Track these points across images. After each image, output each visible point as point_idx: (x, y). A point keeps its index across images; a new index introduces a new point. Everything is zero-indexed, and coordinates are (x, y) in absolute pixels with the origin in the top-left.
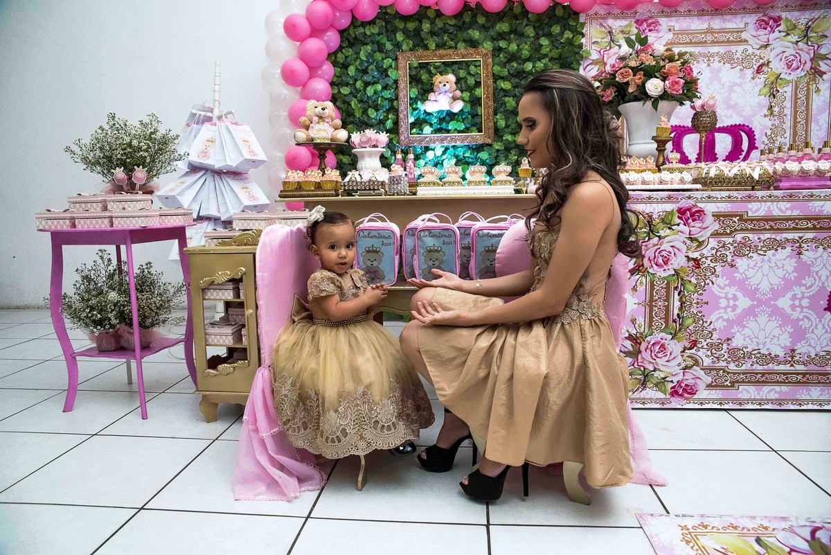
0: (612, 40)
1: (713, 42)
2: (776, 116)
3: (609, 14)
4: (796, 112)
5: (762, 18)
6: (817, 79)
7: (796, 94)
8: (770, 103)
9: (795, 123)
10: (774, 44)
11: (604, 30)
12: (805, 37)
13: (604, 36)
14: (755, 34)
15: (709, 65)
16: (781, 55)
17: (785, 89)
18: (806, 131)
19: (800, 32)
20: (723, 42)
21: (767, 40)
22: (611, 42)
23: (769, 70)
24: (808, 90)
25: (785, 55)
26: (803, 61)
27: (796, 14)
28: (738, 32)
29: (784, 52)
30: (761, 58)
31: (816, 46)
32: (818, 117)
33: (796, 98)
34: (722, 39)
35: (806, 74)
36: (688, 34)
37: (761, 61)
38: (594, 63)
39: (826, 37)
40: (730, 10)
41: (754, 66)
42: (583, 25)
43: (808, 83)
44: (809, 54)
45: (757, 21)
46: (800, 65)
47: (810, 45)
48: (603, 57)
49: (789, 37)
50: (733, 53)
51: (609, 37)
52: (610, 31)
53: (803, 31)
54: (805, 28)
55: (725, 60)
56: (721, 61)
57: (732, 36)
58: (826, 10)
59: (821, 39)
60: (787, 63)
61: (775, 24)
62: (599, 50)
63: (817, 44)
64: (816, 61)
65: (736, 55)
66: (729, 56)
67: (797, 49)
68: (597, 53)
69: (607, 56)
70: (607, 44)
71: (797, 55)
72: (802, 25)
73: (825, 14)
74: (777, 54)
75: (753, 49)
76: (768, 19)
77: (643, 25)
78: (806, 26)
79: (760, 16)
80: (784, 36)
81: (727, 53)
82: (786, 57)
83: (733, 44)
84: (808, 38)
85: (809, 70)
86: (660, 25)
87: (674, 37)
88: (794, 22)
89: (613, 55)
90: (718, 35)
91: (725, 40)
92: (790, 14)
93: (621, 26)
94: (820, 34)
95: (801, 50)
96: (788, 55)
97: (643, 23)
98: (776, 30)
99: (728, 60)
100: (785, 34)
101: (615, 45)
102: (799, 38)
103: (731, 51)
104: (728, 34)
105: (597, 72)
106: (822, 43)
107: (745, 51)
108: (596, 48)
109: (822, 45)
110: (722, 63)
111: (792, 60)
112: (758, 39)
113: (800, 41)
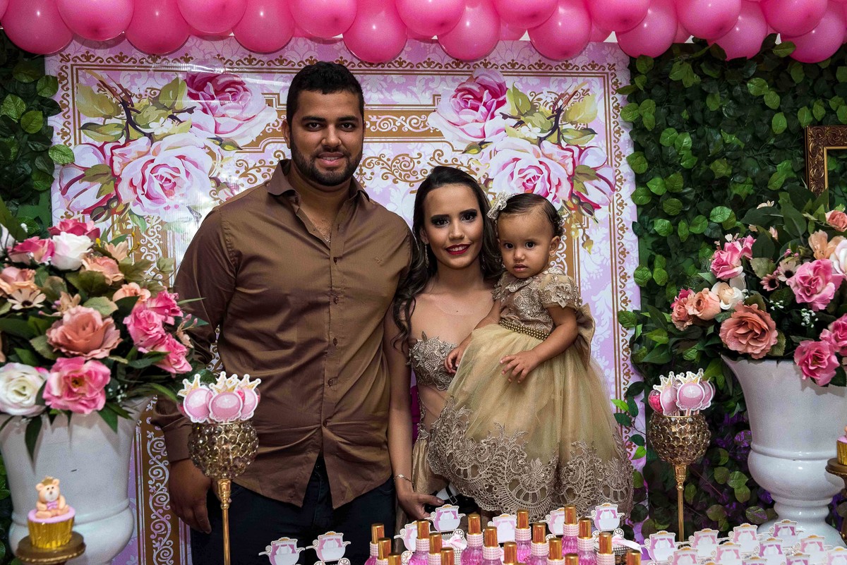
0: (131, 122)
3: (121, 59)
5: (468, 86)
6: (584, 218)
10: (496, 142)
11: (110, 95)
12: (553, 130)
13: (111, 111)
14: (455, 118)
16: (512, 165)
19: (543, 120)
20: (390, 134)
21: (480, 134)
22: (130, 127)
24: (569, 241)
25: (519, 165)
26: (555, 182)
27: (533, 81)
28: (419, 113)
29: (516, 160)
31: (576, 150)
32: (594, 298)
34: (386, 127)
35: (562, 209)
38: (89, 175)
39: (593, 132)
40: (400, 64)
42: (54, 83)
43: (567, 227)
44: (564, 166)
45: (458, 91)
46: (550, 189)
47: (565, 148)
48: (112, 161)
49: (523, 129)
50: (411, 159)
51: (123, 114)
52: (126, 100)
53: (548, 119)
54: (553, 113)
55: (397, 174)
56: (389, 175)
57: (408, 121)
58: (587, 78)
59: (583, 136)
60: (524, 184)
61: (493, 99)
62: (99, 144)
63: (577, 146)
64: (578, 182)
65: (419, 162)
66: (405, 166)
67: (541, 154)
68: (95, 153)
69: (121, 160)
70: (119, 132)
71: (542, 167)
72: (546, 106)
73: (585, 87)
74: (502, 164)
75: (453, 150)
76: (479, 88)
77: (205, 89)
78: (554, 107)
79: (463, 81)
80: (514, 127)
81: (400, 158)
82: (521, 171)
83: (412, 140)
84: (559, 133)
85: (566, 199)
86: (245, 90)
87: (279, 120)
88: (531, 99)
89: (135, 159)
90: (378, 118)
91: (394, 130)
92: (521, 81)
93: (152, 89)
94: (581, 126)
95: (549, 157)
96: (525, 168)
97: (205, 85)
98: (497, 112)
99: (403, 173)
100: (514, 122)
101: (139, 134)
102: (543, 131)
103: (407, 155)
104: (399, 117)
105: (97, 198)
106: (586, 145)
107: (438, 155)
108: (91, 141)
109: (586, 149)
110: (390, 181)
111: (534, 178)
112: (463, 130)
113: (545, 138)
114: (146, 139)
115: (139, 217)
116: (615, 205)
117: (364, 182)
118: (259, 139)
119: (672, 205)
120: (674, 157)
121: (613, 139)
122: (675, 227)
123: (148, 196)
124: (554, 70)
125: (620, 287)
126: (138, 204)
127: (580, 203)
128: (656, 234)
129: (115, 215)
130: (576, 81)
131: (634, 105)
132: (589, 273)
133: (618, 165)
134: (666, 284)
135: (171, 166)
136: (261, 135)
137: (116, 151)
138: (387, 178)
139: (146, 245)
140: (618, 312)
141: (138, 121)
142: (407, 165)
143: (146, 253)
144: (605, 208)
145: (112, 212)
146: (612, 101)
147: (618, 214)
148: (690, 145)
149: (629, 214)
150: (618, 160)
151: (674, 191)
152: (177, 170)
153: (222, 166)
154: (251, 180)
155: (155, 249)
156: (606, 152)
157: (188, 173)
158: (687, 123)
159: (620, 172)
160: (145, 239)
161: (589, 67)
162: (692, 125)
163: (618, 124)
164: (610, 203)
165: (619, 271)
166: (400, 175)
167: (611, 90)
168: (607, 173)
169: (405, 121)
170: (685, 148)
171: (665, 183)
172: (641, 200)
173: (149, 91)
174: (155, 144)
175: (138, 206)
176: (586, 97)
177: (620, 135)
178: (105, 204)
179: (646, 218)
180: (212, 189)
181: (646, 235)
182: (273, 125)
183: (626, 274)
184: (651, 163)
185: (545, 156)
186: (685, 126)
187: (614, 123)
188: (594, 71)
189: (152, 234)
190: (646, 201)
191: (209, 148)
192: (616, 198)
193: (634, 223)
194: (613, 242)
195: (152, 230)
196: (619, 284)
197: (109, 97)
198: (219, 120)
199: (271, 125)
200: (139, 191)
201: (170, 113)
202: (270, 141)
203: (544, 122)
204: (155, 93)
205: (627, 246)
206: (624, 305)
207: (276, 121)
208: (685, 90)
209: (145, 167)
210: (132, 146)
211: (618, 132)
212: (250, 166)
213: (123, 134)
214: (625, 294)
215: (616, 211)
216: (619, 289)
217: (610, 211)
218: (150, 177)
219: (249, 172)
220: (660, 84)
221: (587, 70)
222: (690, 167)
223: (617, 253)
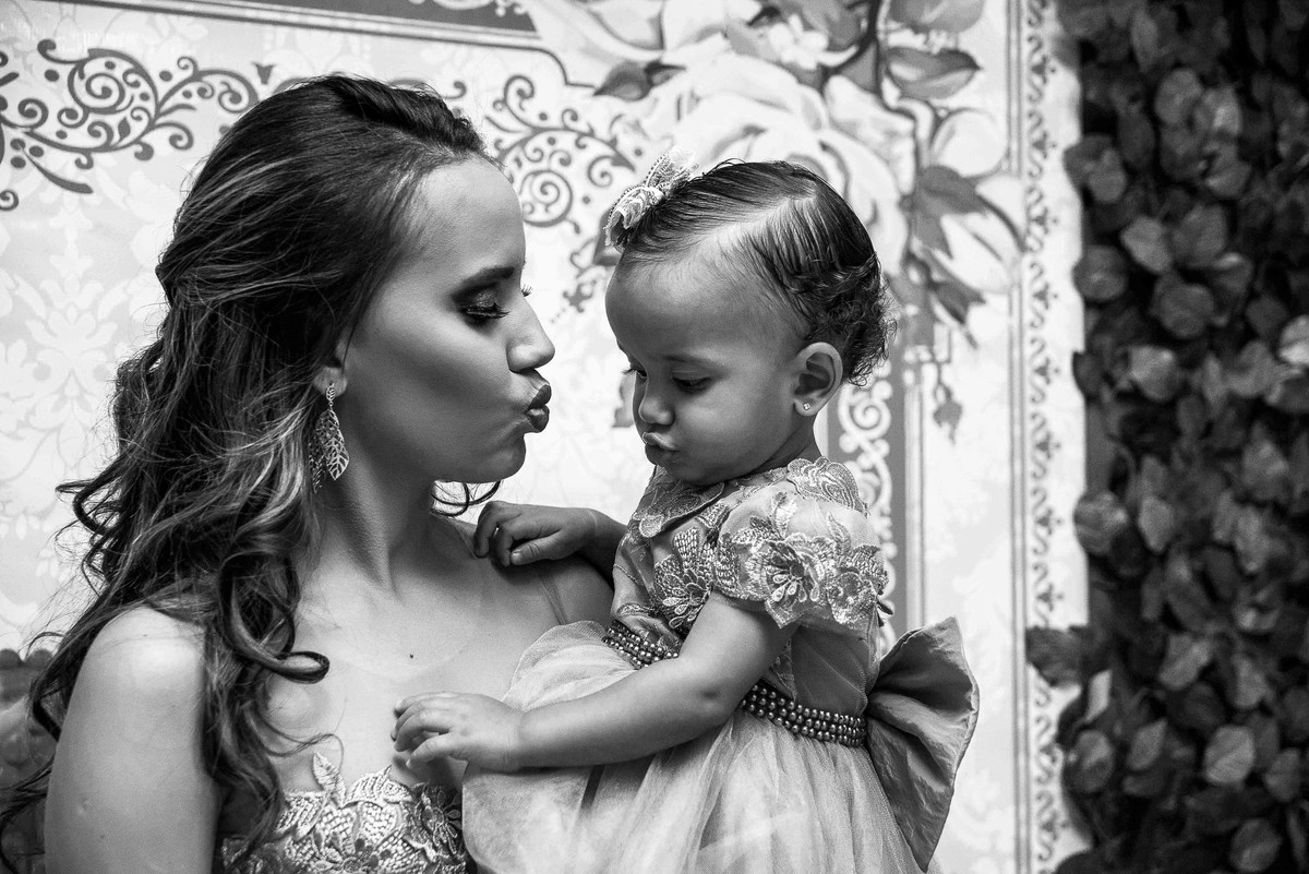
6: (940, 332)
7: (837, 428)
10: (698, 67)
12: (862, 45)
19: (833, 11)
21: (648, 35)
24: (897, 403)
25: (762, 150)
26: (862, 210)
29: (753, 131)
30: (620, 161)
31: (924, 116)
39: (971, 64)
41: (579, 212)
44: (888, 162)
47: (892, 102)
49: (777, 33)
53: (850, 8)
59: (943, 73)
63: (927, 102)
64: (928, 217)
67: (825, 120)
74: (711, 141)
75: (567, 83)
80: (750, 24)
84: (879, 59)
94: (940, 42)
95: (848, 130)
100: (753, 8)
102: (833, 47)
106: (953, 104)
107: (521, 93)
109: (951, 113)
112: (597, 17)
113: (837, 70)
116: (1027, 295)
120: (1190, 159)
121: (1027, 90)
122: (1190, 373)
125: (1035, 551)
128: (1134, 395)
132: (951, 507)
133: (1036, 171)
134: (1168, 546)
140: (1026, 632)
144: (997, 303)
147: (1032, 324)
148: (1235, 128)
149: (1064, 325)
150: (1038, 157)
151: (1193, 265)
156: (1005, 130)
158: (1222, 60)
159: (1041, 196)
162: (1235, 68)
163: (1041, 45)
164: (1012, 289)
165: (1031, 501)
168: (1001, 192)
170: (1222, 135)
171: (1170, 238)
172: (1100, 286)
177: (1045, 81)
179: (1106, 341)
181: (1107, 395)
183: (1050, 511)
184: (1131, 173)
185: (836, 125)
186: (1221, 70)
187: (1030, 40)
190: (1113, 287)
192: (1028, 275)
193: (1076, 358)
194: (1017, 412)
196: (1031, 541)
203: (836, 17)
205: (1056, 426)
206: (1043, 607)
211: (1039, 69)
214: (1046, 573)
215: (1028, 315)
216: (1031, 558)
217: (1011, 313)
222: (1232, 192)
223: (1029, 446)
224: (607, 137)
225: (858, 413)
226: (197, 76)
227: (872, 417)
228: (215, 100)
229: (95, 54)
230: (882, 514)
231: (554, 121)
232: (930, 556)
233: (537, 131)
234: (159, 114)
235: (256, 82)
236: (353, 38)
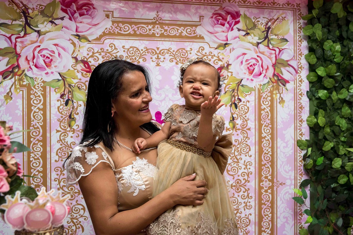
0: (27, 24)
1: (162, 36)
2: (239, 129)
4: (260, 125)
5: (220, 12)
6: (280, 88)
7: (260, 105)
8: (232, 114)
9: (261, 138)
10: (234, 44)
11: (15, 8)
12: (265, 38)
13: (16, 16)
14: (211, 30)
15: (158, 65)
16: (242, 57)
17: (248, 98)
18: (272, 148)
19: (260, 33)
20: (175, 37)
21: (225, 39)
22: (27, 26)
23: (229, 74)
24: (272, 100)
25: (246, 57)
26: (265, 67)
27: (255, 11)
28: (191, 26)
29: (245, 54)
30: (220, 60)
31: (277, 50)
32: (284, 132)
33: (260, 110)
34: (173, 33)
35: (268, 82)
36: (131, 23)
37: (220, 64)
39: (287, 41)
43: (271, 92)
44: (271, 58)
45: (214, 14)
46: (262, 71)
47: (271, 48)
48: (15, 45)
49: (249, 37)
50: (187, 51)
51: (23, 19)
52: (25, 10)
53: (263, 32)
54: (265, 29)
55: (178, 59)
56: (174, 60)
57: (185, 30)
58: (284, 11)
59: (281, 42)
60: (248, 68)
61: (233, 20)
62: (8, 35)
63: (278, 48)
64: (278, 68)
65: (190, 53)
66: (183, 55)
67: (258, 51)
68: (6, 40)
69: (21, 45)
70: (20, 29)
71: (259, 59)
72: (261, 25)
73: (284, 16)
74: (237, 56)
75: (210, 47)
76: (225, 14)
77: (71, 7)
78: (266, 26)
79: (217, 9)
80: (244, 36)
81: (180, 50)
82: (247, 61)
83: (187, 41)
84: (269, 41)
85: (271, 77)
86: (94, 8)
87: (113, 26)
88: (253, 21)
89: (29, 45)
90: (168, 28)
91: (177, 35)
92: (248, 11)
93: (41, 5)
94: (280, 37)
95: (262, 53)
96: (249, 58)
97: (71, 4)
98: (235, 27)
99: (181, 59)
100: (244, 33)
101: (32, 31)
102: (259, 39)
103: (184, 49)
104: (180, 28)
105: (7, 66)
106: (283, 48)
107: (202, 49)
108: (4, 33)
109: (282, 50)
110: (174, 63)
111: (254, 64)
112: (215, 36)
113: (260, 43)
114: (36, 33)
115: (30, 78)
116: (298, 81)
117: (159, 63)
118: (101, 36)
119: (329, 83)
120: (330, 56)
121: (298, 45)
122: (330, 95)
123: (36, 66)
124: (267, 5)
125: (299, 126)
126: (30, 70)
127: (279, 80)
128: (319, 99)
129: (16, 76)
130: (279, 12)
131: (311, 26)
132: (282, 119)
133: (300, 59)
134: (325, 126)
135: (50, 50)
136: (102, 34)
137: (19, 40)
138: (173, 61)
139: (34, 94)
140: (297, 140)
141: (32, 23)
142: (184, 54)
143: (34, 98)
144: (292, 83)
145: (15, 74)
146: (297, 24)
147: (299, 86)
148: (340, 50)
149: (305, 86)
150: (300, 57)
151: (330, 75)
152: (53, 52)
153: (79, 51)
154: (96, 59)
155: (39, 96)
156: (293, 52)
157: (59, 54)
158: (338, 38)
159: (301, 63)
160: (33, 90)
161: (286, 5)
162: (341, 39)
163: (300, 37)
164: (295, 80)
165: (298, 118)
166: (180, 60)
167: (297, 18)
168: (294, 63)
169: (184, 30)
170: (337, 51)
171: (325, 70)
172: (312, 79)
173: (38, 6)
174: (41, 37)
175: (30, 72)
176: (284, 21)
177: (301, 43)
178: (11, 70)
179: (314, 89)
180: (73, 63)
181: (314, 99)
182: (109, 29)
183: (302, 119)
184: (318, 59)
185: (260, 52)
186: (337, 40)
187: (298, 36)
188: (288, 7)
189: (38, 88)
190: (315, 79)
191: (72, 40)
192: (298, 77)
193: (307, 91)
194: (296, 102)
195: (38, 85)
196: (298, 125)
197: (15, 9)
198: (78, 25)
199: (108, 29)
200: (31, 63)
201: (50, 19)
202: (107, 38)
203: (260, 34)
204: (42, 8)
205: (303, 104)
206: (300, 136)
207: (111, 26)
208: (338, 19)
209: (35, 49)
210: (28, 37)
211: (300, 41)
212: (95, 51)
213: (22, 30)
214: (301, 130)
215: (298, 85)
216: (298, 128)
217: (294, 84)
218: (38, 55)
219: (95, 55)
220: (325, 15)
221: (284, 6)
222: (339, 62)
223: (298, 108)
224: (217, 56)
225: (264, 102)
226: (147, 50)
227: (267, 103)
228: (150, 53)
229: (131, 47)
230: (269, 120)
231: (208, 54)
232: (278, 127)
233: (205, 56)
234: (141, 56)
235: (157, 50)
236: (173, 42)
